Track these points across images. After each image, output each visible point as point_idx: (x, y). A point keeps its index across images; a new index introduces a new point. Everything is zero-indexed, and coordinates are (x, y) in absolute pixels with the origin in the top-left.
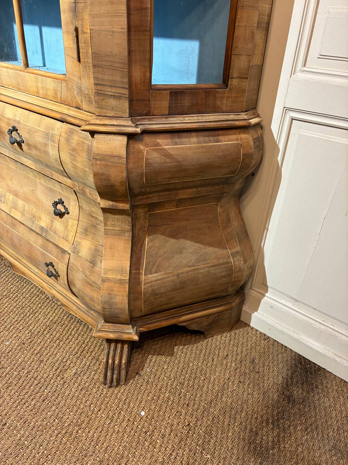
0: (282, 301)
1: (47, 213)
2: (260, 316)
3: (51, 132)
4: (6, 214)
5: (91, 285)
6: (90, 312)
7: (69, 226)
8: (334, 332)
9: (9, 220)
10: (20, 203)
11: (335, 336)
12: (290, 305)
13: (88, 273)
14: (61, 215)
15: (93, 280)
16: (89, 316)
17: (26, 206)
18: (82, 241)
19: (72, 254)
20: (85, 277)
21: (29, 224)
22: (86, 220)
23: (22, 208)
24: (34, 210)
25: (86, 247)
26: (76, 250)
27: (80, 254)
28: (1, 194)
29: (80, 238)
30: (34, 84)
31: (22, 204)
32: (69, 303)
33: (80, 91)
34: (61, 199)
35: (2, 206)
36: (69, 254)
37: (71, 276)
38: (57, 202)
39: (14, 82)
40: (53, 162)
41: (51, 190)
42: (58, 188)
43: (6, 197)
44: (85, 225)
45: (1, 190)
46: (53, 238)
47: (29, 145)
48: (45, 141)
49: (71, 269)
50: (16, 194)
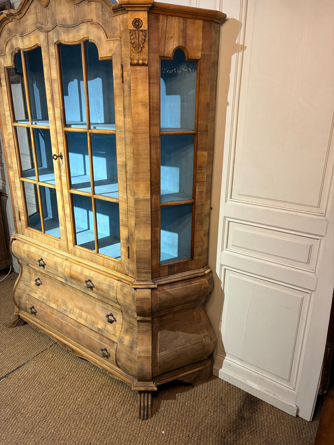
0: (235, 361)
2: (224, 371)
3: (112, 285)
4: (74, 320)
5: (131, 360)
6: (128, 376)
8: (262, 377)
9: (76, 324)
10: (84, 314)
11: (264, 379)
12: (239, 363)
13: (129, 354)
14: (111, 322)
15: (132, 357)
16: (128, 378)
17: (88, 316)
18: (124, 336)
19: (119, 343)
20: (127, 356)
21: (90, 326)
22: (127, 325)
23: (85, 317)
24: (94, 319)
25: (127, 339)
26: (121, 341)
27: (124, 343)
28: (70, 309)
29: (123, 334)
30: (102, 261)
31: (86, 315)
32: (115, 372)
33: (128, 269)
34: (111, 313)
35: (71, 316)
36: (117, 343)
37: (118, 356)
38: (109, 315)
39: (89, 258)
40: (112, 298)
41: (105, 308)
42: (110, 308)
43: (74, 311)
44: (126, 327)
45: (70, 306)
46: (106, 334)
47: (97, 289)
48: (108, 288)
49: (118, 351)
50: (81, 309)
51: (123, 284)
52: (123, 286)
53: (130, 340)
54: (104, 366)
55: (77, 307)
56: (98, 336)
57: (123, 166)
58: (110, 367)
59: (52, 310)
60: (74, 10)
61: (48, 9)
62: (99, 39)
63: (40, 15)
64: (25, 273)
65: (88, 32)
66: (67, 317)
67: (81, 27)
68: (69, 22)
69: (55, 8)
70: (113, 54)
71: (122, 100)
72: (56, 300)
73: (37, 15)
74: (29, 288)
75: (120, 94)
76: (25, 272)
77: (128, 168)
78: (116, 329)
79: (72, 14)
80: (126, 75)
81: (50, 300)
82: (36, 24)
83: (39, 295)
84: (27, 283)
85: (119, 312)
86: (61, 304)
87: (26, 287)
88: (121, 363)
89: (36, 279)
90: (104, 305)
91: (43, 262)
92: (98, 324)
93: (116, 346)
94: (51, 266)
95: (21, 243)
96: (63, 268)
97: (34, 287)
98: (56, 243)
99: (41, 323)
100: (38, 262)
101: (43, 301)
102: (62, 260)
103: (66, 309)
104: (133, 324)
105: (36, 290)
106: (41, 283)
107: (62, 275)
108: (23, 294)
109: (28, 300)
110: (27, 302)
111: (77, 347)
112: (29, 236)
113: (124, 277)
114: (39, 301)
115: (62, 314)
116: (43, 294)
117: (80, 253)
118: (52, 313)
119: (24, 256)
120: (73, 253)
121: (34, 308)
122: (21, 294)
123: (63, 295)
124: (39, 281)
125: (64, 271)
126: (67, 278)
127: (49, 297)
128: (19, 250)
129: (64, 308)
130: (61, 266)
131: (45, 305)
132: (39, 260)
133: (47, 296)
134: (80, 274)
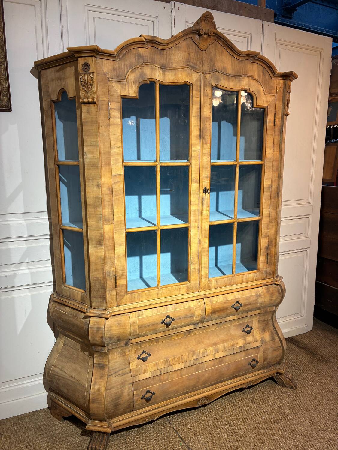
1: (240, 338)
3: (258, 293)
4: (212, 361)
5: (276, 350)
13: (274, 346)
14: (248, 333)
19: (262, 345)
20: (272, 349)
21: (232, 352)
22: (262, 325)
23: (223, 348)
24: (232, 342)
25: (267, 336)
26: (263, 341)
27: (266, 341)
28: (202, 353)
29: (263, 335)
30: (241, 279)
31: (222, 346)
32: (261, 375)
33: (266, 273)
34: (247, 325)
35: (206, 359)
36: (261, 346)
37: (265, 356)
38: (245, 328)
39: (227, 283)
40: (258, 305)
41: (241, 324)
42: (247, 320)
43: (208, 352)
44: (262, 327)
45: (201, 351)
46: (248, 347)
47: (245, 305)
48: (256, 298)
49: (264, 352)
50: (215, 344)
52: (268, 288)
53: (269, 335)
54: (250, 379)
55: (210, 346)
56: (243, 354)
57: (269, 188)
58: (254, 376)
59: (179, 372)
60: (236, 64)
61: (206, 53)
62: (259, 92)
63: (193, 55)
64: (113, 361)
65: (249, 85)
66: (203, 364)
67: (243, 79)
68: (230, 72)
69: (215, 55)
70: (269, 105)
71: (272, 138)
72: (179, 358)
73: (189, 54)
74: (130, 374)
75: (272, 133)
76: (115, 359)
77: (273, 189)
78: (255, 335)
79: (234, 66)
80: (277, 121)
81: (172, 364)
82: (187, 62)
83: (151, 370)
84: (124, 371)
85: (256, 317)
86: (189, 358)
87: (124, 376)
88: (268, 360)
89: (139, 356)
90: (240, 321)
91: (171, 318)
92: (238, 344)
93: (261, 349)
94: (183, 317)
95: (123, 317)
96: (202, 308)
97: (138, 368)
98: (183, 288)
99: (155, 406)
100: (162, 323)
101: (161, 372)
102: (197, 301)
103: (197, 358)
104: (268, 320)
105: (143, 369)
106: (149, 355)
107: (199, 319)
108: (122, 389)
109: (135, 390)
110: (135, 392)
111: (214, 389)
112: (132, 302)
113: (264, 281)
114: (154, 377)
115: (195, 366)
116: (157, 365)
117: (216, 284)
118: (182, 375)
119: (133, 330)
120: (206, 289)
121: (150, 391)
122: (118, 391)
123: (187, 347)
124: (144, 355)
125: (203, 312)
126: (205, 318)
127: (168, 362)
128: (122, 328)
129: (195, 358)
130: (198, 309)
131: (167, 374)
132: (163, 320)
133: (165, 362)
134: (225, 303)
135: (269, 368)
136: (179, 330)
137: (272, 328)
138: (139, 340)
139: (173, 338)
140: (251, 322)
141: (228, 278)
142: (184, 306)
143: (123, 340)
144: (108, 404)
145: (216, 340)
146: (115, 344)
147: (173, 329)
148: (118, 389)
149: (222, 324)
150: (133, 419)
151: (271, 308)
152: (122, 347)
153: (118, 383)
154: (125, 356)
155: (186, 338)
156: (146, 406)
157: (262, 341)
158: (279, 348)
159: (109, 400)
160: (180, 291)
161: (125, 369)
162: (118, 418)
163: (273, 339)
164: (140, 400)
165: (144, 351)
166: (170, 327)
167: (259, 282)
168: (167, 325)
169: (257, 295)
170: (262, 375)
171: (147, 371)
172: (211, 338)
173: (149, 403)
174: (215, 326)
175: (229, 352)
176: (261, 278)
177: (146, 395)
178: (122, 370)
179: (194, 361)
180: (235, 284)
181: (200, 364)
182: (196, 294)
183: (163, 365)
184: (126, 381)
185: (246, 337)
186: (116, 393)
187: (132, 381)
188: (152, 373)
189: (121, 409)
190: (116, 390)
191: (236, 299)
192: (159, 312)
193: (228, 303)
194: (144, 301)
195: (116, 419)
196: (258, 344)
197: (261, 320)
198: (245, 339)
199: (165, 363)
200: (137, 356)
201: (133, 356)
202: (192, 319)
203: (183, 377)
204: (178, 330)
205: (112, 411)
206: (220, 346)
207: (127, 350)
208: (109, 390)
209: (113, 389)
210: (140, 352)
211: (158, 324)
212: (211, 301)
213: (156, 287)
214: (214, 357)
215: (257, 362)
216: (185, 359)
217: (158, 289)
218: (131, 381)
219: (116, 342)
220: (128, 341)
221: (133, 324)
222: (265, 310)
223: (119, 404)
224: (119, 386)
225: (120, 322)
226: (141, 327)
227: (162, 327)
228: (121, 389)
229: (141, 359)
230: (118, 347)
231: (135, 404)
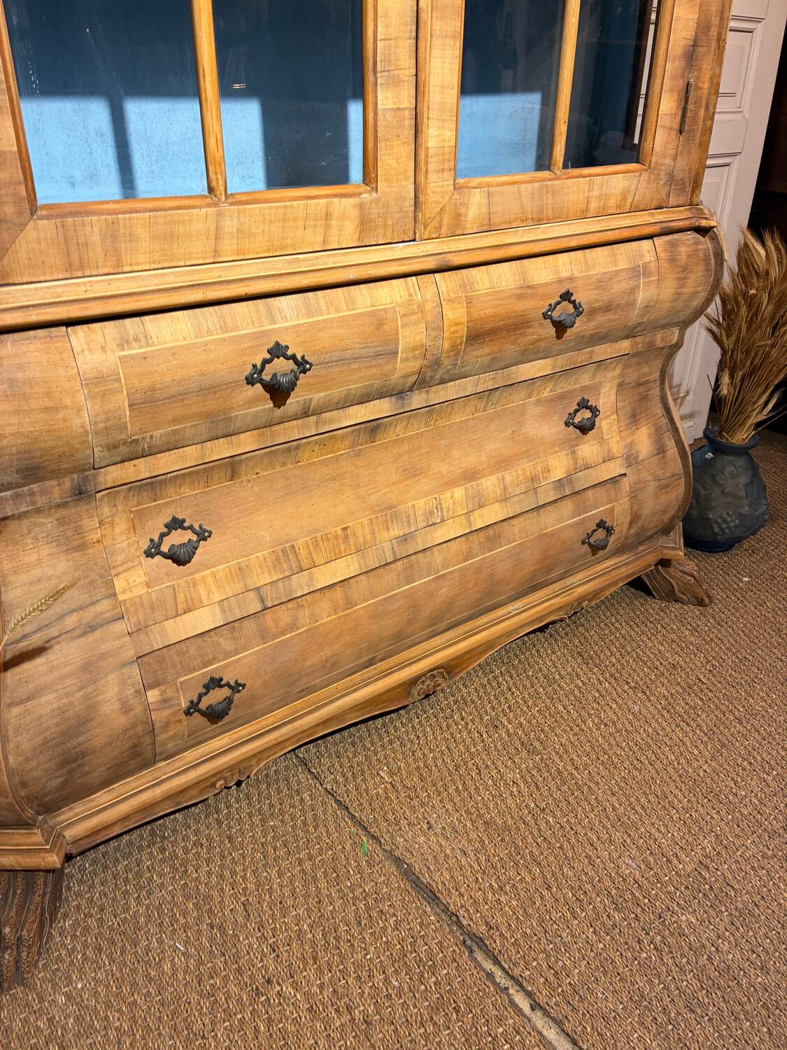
1: (557, 449)
3: (640, 263)
4: (462, 539)
5: (667, 486)
7: (605, 434)
9: (478, 542)
13: (661, 472)
14: (585, 429)
15: (669, 475)
19: (628, 471)
20: (657, 484)
21: (528, 504)
22: (630, 400)
23: (498, 491)
24: (527, 467)
25: (643, 441)
26: (631, 459)
27: (640, 458)
28: (425, 514)
29: (629, 435)
30: (581, 197)
31: (496, 481)
32: (613, 574)
33: (671, 177)
34: (583, 399)
35: (441, 534)
36: (625, 475)
37: (635, 509)
38: (576, 411)
39: (530, 210)
40: (634, 316)
41: (562, 397)
42: (585, 379)
43: (444, 506)
44: (629, 409)
45: (421, 503)
46: (586, 479)
47: (593, 312)
48: (632, 283)
49: (634, 495)
50: (470, 476)
51: (669, 241)
52: (673, 245)
53: (650, 436)
54: (580, 591)
55: (452, 483)
56: (567, 507)
58: (590, 580)
59: (338, 594)
64: (23, 578)
66: (428, 553)
72: (337, 537)
76: (30, 566)
78: (607, 437)
81: (305, 564)
83: (217, 597)
84: (88, 615)
85: (615, 369)
86: (373, 533)
87: (91, 638)
88: (641, 523)
89: (152, 540)
90: (561, 385)
91: (293, 357)
92: (549, 471)
93: (625, 484)
94: (348, 354)
95: (32, 347)
96: (429, 317)
97: (154, 596)
98: (343, 216)
99: (250, 729)
100: (250, 381)
101: (263, 602)
102: (407, 283)
103: (407, 531)
104: (647, 382)
105: (180, 597)
106: (203, 535)
107: (415, 365)
108: (89, 690)
109: (152, 687)
110: (153, 695)
111: (465, 639)
112: (74, 267)
113: (659, 216)
114: (236, 624)
115: (398, 563)
116: (241, 572)
117: (484, 210)
118: (349, 603)
119: (102, 417)
120: (444, 229)
121: (221, 679)
122: (70, 703)
123: (362, 491)
124: (179, 538)
125: (434, 334)
126: (437, 363)
127: (291, 556)
128: (34, 404)
129: (396, 531)
130: (416, 317)
131: (290, 605)
132: (254, 366)
133: (278, 559)
134: (520, 297)
135: (637, 548)
136: (331, 421)
137: (659, 410)
138: (141, 469)
139: (306, 456)
140: (596, 388)
141: (536, 185)
142: (351, 303)
143: (57, 474)
144: (27, 760)
145: (472, 459)
146: (17, 496)
147: (305, 414)
148: (67, 695)
149: (498, 393)
150: (158, 792)
151: (667, 332)
152: (58, 506)
153: (66, 670)
154: (82, 547)
155: (358, 455)
156: (208, 735)
157: (628, 458)
158: (677, 480)
159: (27, 745)
160: (327, 227)
161: (93, 604)
162: (93, 800)
163: (661, 450)
164: (180, 721)
165: (174, 519)
166: (294, 401)
167: (645, 218)
168: (278, 392)
169: (637, 272)
170: (618, 571)
171: (201, 602)
172: (456, 453)
173: (220, 724)
174: (474, 402)
175: (520, 502)
176: (652, 199)
177: (203, 699)
178: (74, 611)
179: (395, 545)
180: (560, 217)
181: (420, 555)
182: (400, 251)
183: (269, 571)
184: (102, 657)
185: (577, 445)
186: (62, 710)
187: (132, 652)
188: (223, 611)
189: (98, 767)
190: (59, 699)
191: (561, 281)
192: (230, 325)
193: (532, 297)
194: (147, 267)
195: (79, 808)
196: (614, 469)
197: (627, 380)
198: (574, 452)
199: (277, 563)
200: (145, 545)
201: (125, 543)
202: (387, 368)
203: (355, 611)
204: (324, 423)
205: (55, 783)
206: (489, 483)
207: (90, 523)
208: (20, 703)
209: (43, 700)
210: (156, 526)
211: (230, 386)
212: (463, 286)
213: (203, 196)
214: (470, 523)
215: (609, 531)
216: (361, 540)
217: (216, 205)
218: (130, 654)
219: (18, 486)
220: (86, 480)
221: (99, 383)
222: (647, 340)
223: (84, 754)
224: (69, 682)
225: (20, 375)
226: (144, 402)
227: (252, 402)
228: (81, 693)
229: (166, 556)
230: (38, 511)
231: (162, 737)
